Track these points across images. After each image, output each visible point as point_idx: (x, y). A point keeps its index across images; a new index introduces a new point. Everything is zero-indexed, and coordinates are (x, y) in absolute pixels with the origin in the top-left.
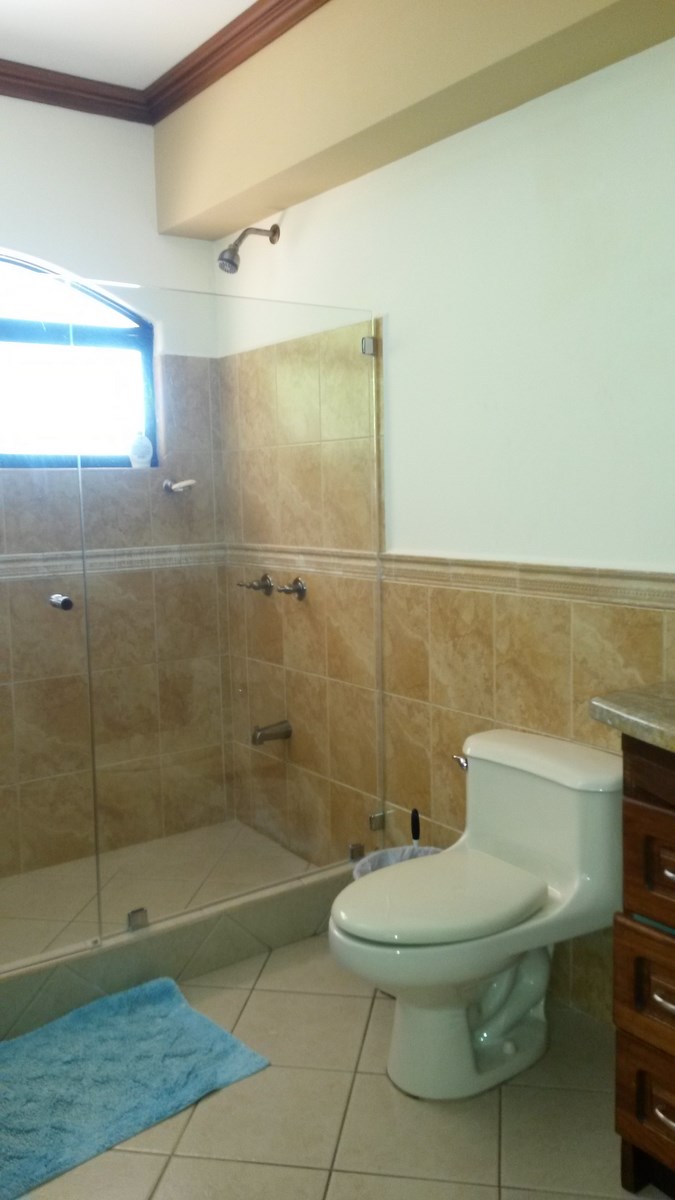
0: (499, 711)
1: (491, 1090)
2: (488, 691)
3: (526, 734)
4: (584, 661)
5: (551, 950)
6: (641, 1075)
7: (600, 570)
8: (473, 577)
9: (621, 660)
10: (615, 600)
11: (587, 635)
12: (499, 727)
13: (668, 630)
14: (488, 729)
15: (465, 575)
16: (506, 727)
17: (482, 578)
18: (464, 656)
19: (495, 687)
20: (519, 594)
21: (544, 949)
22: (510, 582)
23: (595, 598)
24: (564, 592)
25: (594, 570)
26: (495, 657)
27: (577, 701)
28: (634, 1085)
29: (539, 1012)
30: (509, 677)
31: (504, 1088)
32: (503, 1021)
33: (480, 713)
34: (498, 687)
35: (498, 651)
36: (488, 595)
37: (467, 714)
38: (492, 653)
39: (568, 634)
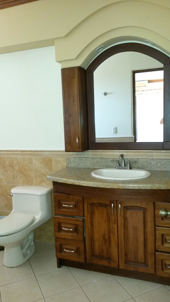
0: (17, 182)
1: (27, 261)
2: (14, 178)
3: (24, 186)
4: (36, 169)
5: (34, 230)
6: (61, 245)
7: (39, 150)
8: (8, 154)
9: (44, 168)
10: (42, 156)
11: (37, 163)
12: (17, 186)
13: (53, 161)
14: (14, 187)
15: (6, 153)
16: (19, 186)
17: (11, 154)
18: (7, 171)
19: (15, 178)
20: (20, 157)
21: (33, 230)
22: (18, 154)
23: (38, 156)
24: (31, 155)
25: (37, 150)
26: (15, 171)
27: (35, 177)
28: (59, 247)
29: (32, 243)
30: (19, 175)
31: (29, 260)
32: (27, 246)
33: (12, 184)
34: (16, 177)
35: (16, 169)
36: (13, 157)
37: (9, 184)
38: (14, 170)
39: (32, 164)
